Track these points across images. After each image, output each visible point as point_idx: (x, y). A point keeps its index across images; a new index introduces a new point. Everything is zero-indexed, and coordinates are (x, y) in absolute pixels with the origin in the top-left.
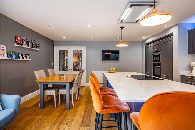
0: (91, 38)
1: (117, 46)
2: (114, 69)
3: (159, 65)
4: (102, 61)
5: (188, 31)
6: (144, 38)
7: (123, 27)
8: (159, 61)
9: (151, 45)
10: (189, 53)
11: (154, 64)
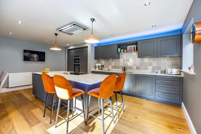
0: (11, 33)
1: (51, 49)
2: (48, 69)
3: (79, 65)
4: (24, 62)
5: (95, 47)
6: (68, 45)
7: (57, 34)
8: (79, 63)
9: (72, 51)
10: (95, 59)
11: (75, 65)
